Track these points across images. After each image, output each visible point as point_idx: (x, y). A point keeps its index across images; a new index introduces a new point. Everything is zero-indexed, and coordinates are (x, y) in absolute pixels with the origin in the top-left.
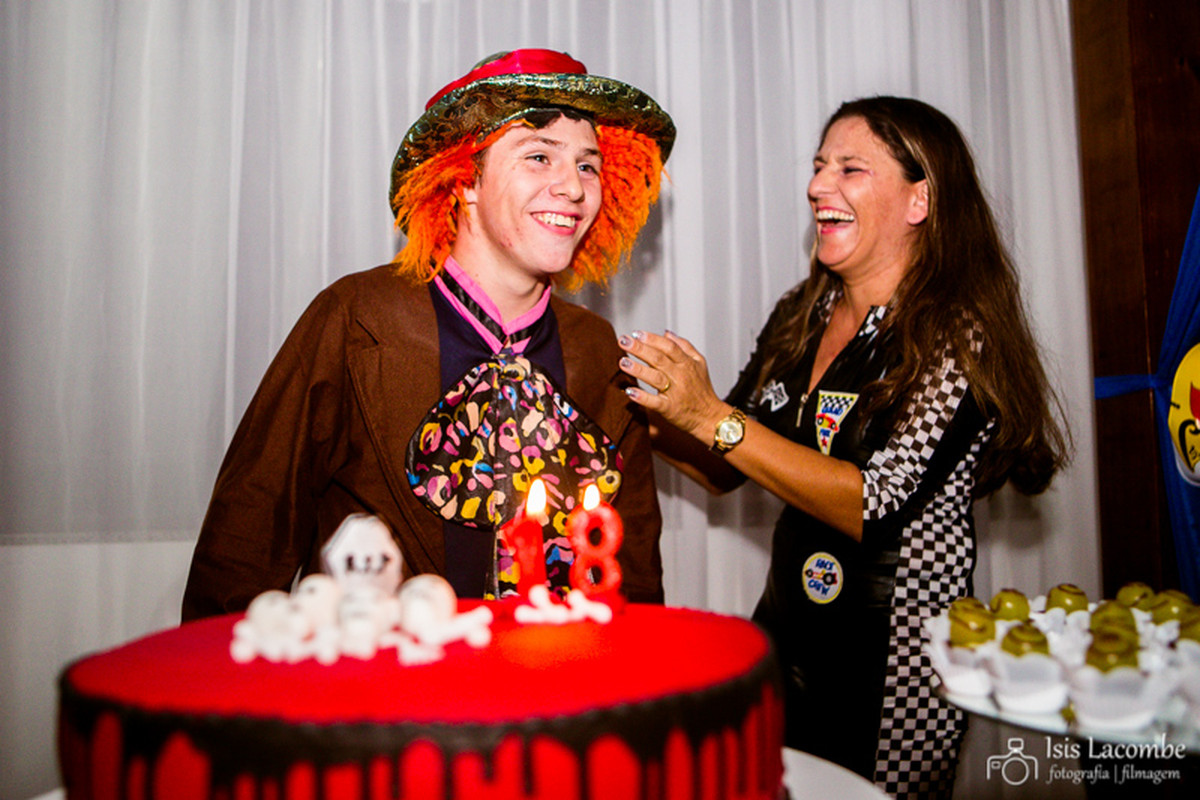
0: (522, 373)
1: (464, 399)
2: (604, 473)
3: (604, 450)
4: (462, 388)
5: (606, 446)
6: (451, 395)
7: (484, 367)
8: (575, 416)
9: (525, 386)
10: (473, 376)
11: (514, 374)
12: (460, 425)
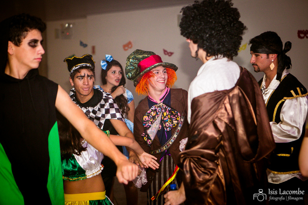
0: (161, 105)
1: (151, 112)
2: (177, 117)
3: (176, 113)
4: (150, 110)
5: (176, 112)
6: (148, 112)
7: (154, 106)
8: (170, 109)
9: (162, 107)
10: (153, 108)
11: (160, 106)
12: (151, 116)
